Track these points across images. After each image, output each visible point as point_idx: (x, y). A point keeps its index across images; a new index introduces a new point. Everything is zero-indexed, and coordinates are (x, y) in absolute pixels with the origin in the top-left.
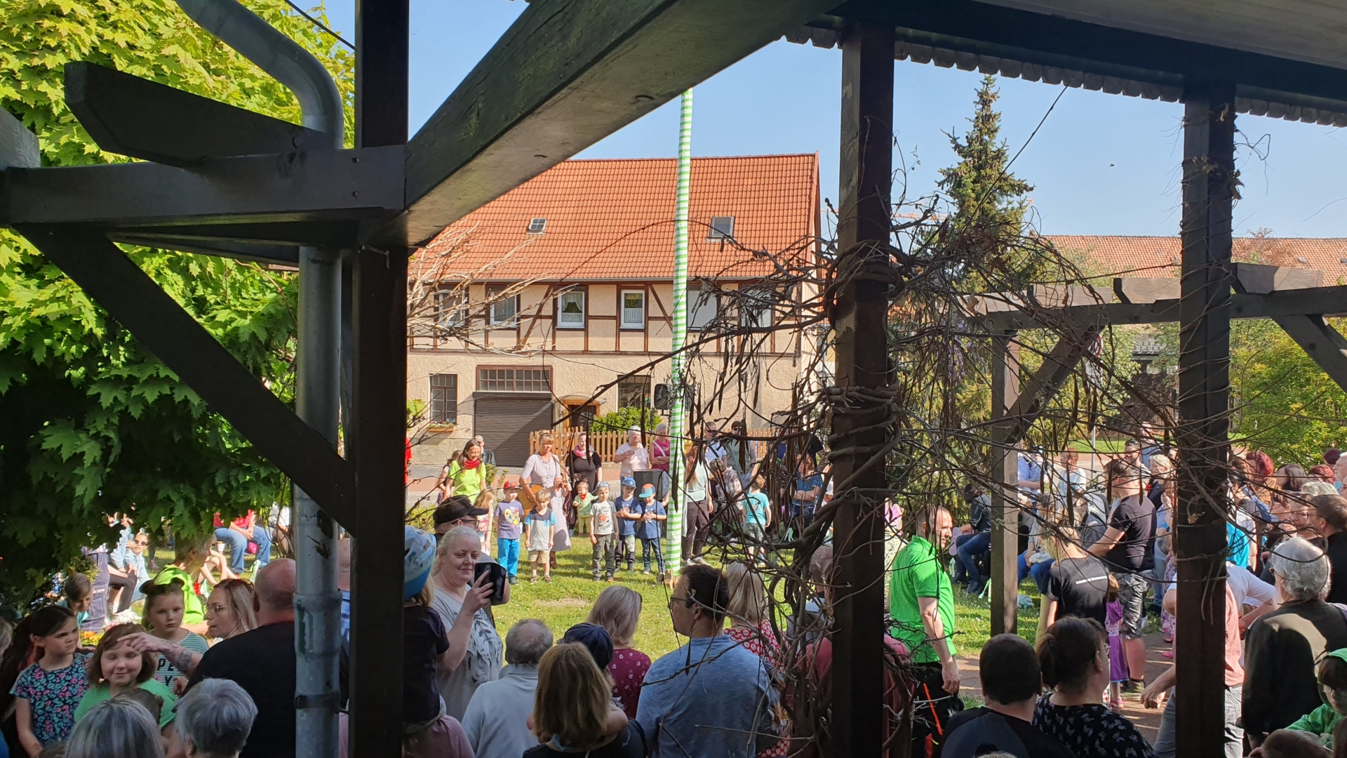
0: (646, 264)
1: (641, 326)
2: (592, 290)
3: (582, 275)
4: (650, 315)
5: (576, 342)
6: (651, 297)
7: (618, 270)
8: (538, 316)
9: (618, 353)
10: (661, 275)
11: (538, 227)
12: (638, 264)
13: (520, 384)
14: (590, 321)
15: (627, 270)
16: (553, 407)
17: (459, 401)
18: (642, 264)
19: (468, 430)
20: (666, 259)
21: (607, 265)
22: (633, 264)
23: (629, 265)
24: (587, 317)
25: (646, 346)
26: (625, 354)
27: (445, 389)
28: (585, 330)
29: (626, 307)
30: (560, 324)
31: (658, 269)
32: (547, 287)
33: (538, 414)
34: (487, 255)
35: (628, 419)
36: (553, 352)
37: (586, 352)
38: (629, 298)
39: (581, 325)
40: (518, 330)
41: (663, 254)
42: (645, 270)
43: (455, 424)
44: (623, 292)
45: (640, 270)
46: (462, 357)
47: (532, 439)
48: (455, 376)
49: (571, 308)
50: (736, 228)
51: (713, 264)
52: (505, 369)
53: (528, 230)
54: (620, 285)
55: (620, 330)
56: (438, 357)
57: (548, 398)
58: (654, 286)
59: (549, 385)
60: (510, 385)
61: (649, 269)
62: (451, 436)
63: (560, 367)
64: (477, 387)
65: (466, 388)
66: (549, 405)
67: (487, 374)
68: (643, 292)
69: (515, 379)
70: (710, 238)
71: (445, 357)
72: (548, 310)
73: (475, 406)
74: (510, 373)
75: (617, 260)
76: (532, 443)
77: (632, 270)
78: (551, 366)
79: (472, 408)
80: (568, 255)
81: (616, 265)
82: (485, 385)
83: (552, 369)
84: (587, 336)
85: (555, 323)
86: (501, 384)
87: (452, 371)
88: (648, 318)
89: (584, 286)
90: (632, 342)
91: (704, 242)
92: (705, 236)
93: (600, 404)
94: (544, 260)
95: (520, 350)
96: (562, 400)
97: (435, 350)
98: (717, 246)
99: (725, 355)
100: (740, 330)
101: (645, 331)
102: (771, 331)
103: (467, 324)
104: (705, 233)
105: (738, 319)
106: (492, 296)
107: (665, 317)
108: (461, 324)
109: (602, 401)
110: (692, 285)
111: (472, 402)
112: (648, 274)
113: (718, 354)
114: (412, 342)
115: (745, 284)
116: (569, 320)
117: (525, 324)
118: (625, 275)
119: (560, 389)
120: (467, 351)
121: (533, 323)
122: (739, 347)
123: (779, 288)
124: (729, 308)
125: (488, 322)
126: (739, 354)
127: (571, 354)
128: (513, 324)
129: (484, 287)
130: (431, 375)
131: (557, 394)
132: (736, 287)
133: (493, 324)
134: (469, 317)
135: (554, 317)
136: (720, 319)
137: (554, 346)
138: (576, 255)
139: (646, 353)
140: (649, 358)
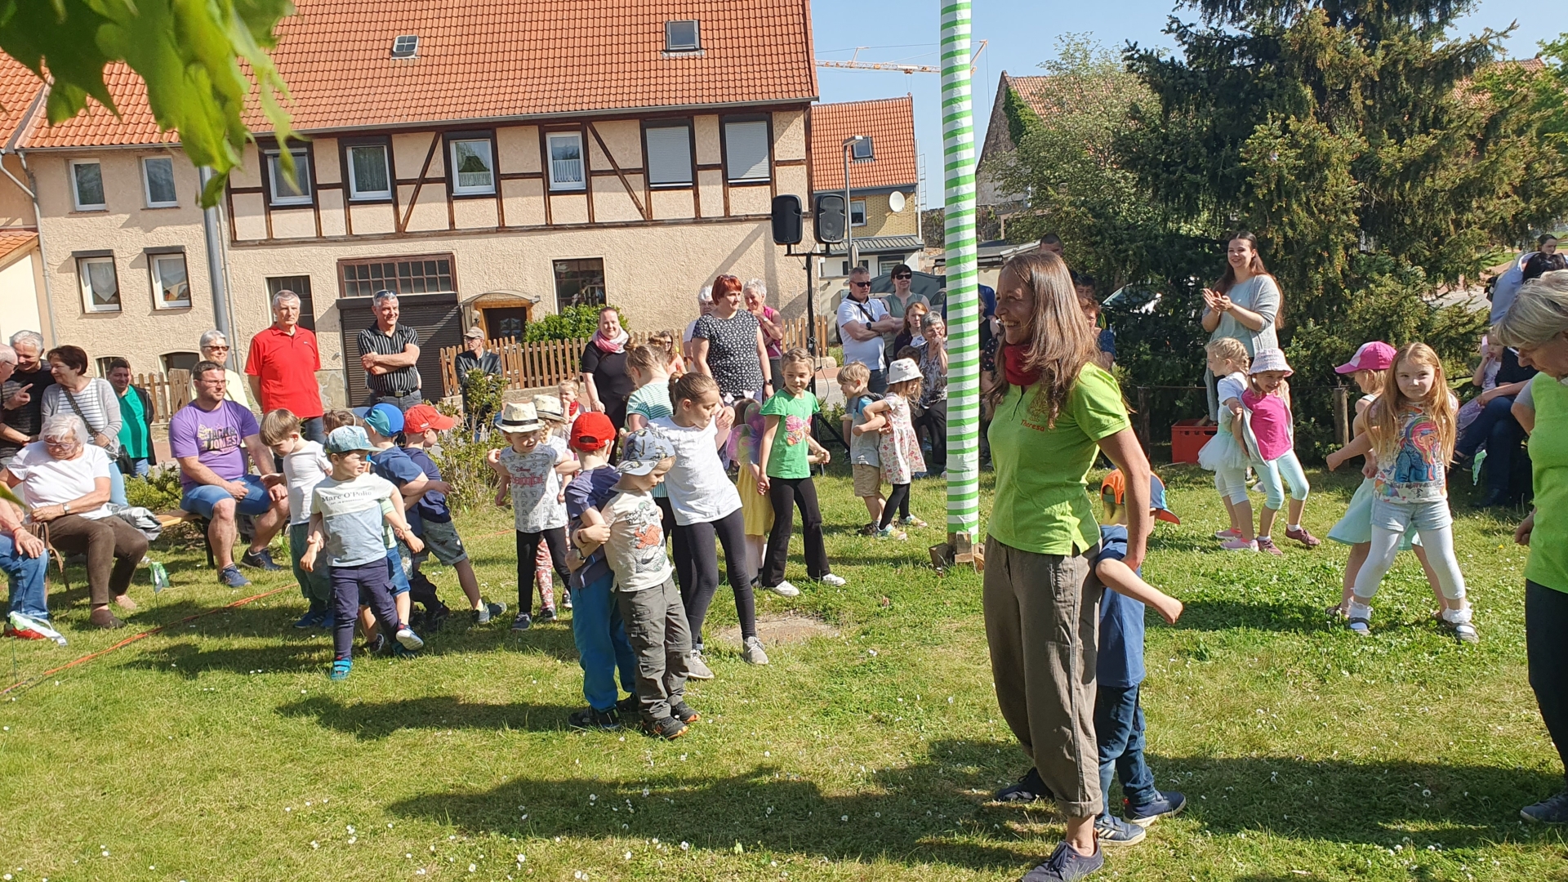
0: (580, 93)
1: (581, 185)
2: (502, 136)
4: (593, 169)
5: (482, 213)
6: (593, 142)
7: (540, 103)
8: (423, 180)
9: (550, 227)
10: (605, 107)
11: (406, 49)
13: (406, 284)
14: (504, 183)
15: (553, 102)
16: (460, 314)
17: (316, 315)
18: (573, 93)
19: (336, 356)
24: (499, 177)
25: (591, 213)
26: (561, 228)
28: (497, 195)
29: (554, 159)
30: (458, 190)
31: (599, 99)
32: (433, 134)
33: (440, 325)
34: (334, 93)
36: (452, 231)
37: (502, 229)
38: (559, 145)
39: (490, 189)
40: (395, 202)
42: (580, 101)
44: (549, 136)
45: (572, 100)
46: (315, 249)
48: (307, 277)
49: (472, 165)
50: (704, 35)
51: (679, 87)
52: (382, 262)
54: (545, 125)
55: (549, 193)
56: (278, 251)
57: (453, 301)
59: (451, 282)
61: (586, 99)
63: (464, 253)
64: (342, 293)
65: (326, 294)
66: (454, 311)
67: (351, 271)
68: (578, 135)
69: (398, 277)
70: (667, 51)
71: (287, 250)
72: (437, 169)
73: (342, 320)
74: (390, 267)
78: (451, 254)
79: (338, 324)
80: (458, 86)
82: (354, 289)
83: (453, 258)
85: (450, 190)
87: (300, 271)
88: (590, 174)
89: (486, 130)
90: (570, 209)
92: (660, 48)
93: (531, 304)
94: (423, 95)
95: (401, 233)
96: (474, 303)
97: (271, 242)
98: (679, 62)
99: (709, 221)
100: (727, 183)
101: (588, 191)
102: (771, 182)
103: (315, 197)
104: (659, 44)
105: (723, 167)
106: (350, 153)
107: (615, 171)
108: (308, 200)
109: (534, 300)
110: (650, 119)
111: (337, 316)
112: (585, 107)
113: (698, 220)
114: (233, 233)
115: (729, 115)
116: (471, 182)
117: (405, 192)
118: (551, 109)
119: (469, 286)
120: (321, 239)
121: (417, 191)
122: (727, 208)
123: (777, 118)
124: (708, 152)
125: (347, 194)
126: (728, 219)
127: (480, 233)
128: (385, 194)
129: (336, 140)
130: (269, 279)
131: (465, 293)
132: (714, 120)
133: (356, 195)
134: (316, 187)
135: (448, 180)
136: (696, 168)
137: (452, 223)
138: (471, 85)
139: (592, 225)
140: (597, 233)
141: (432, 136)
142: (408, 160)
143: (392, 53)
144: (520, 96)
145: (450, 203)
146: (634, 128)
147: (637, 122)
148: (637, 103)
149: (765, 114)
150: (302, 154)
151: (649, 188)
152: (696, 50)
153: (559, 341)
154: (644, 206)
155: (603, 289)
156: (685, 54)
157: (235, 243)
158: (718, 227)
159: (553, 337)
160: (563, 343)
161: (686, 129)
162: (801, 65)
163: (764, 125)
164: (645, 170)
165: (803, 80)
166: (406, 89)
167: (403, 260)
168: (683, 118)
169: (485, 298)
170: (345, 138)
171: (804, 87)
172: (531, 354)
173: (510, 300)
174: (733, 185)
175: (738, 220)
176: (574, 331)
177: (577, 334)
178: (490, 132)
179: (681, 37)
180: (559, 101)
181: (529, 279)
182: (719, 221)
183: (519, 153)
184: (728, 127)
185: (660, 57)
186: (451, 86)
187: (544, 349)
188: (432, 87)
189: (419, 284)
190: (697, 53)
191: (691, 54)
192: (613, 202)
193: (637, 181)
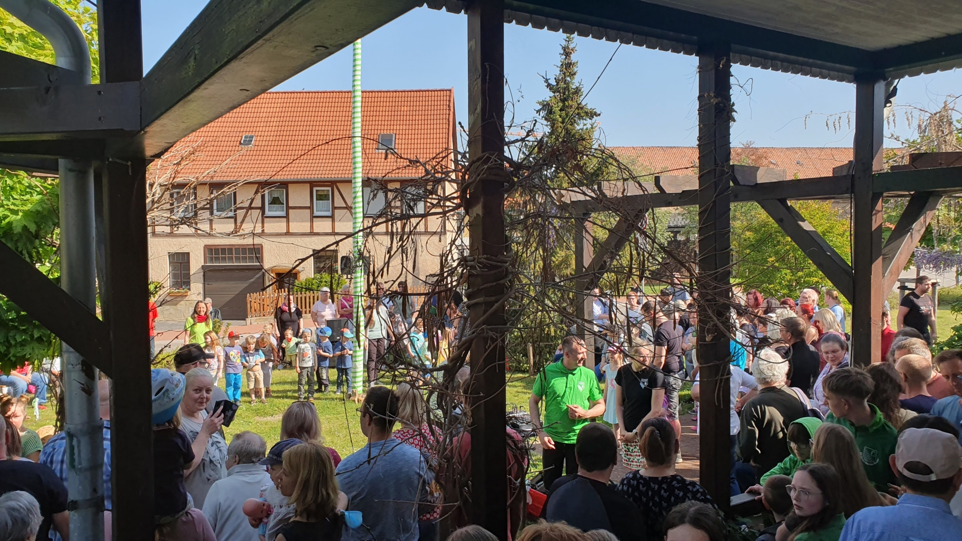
0: (332, 168)
1: (329, 214)
2: (291, 188)
3: (282, 177)
4: (336, 206)
5: (281, 226)
6: (336, 193)
7: (310, 173)
8: (250, 208)
9: (312, 234)
10: (343, 176)
11: (248, 141)
12: (325, 168)
13: (238, 259)
14: (290, 211)
15: (317, 172)
16: (264, 275)
17: (192, 272)
18: (328, 168)
19: (200, 293)
20: (346, 164)
21: (302, 169)
22: (322, 168)
23: (318, 169)
24: (288, 208)
25: (333, 228)
26: (318, 234)
27: (181, 263)
28: (287, 217)
29: (317, 200)
30: (267, 213)
31: (341, 172)
32: (256, 186)
33: (253, 280)
35: (321, 282)
36: (263, 234)
38: (319, 193)
39: (283, 213)
40: (235, 218)
41: (343, 161)
42: (331, 172)
43: (189, 289)
44: (315, 189)
45: (327, 172)
46: (193, 240)
47: (249, 299)
48: (188, 254)
49: (275, 201)
50: (397, 142)
51: (381, 168)
52: (226, 247)
53: (240, 143)
54: (312, 184)
55: (313, 217)
56: (175, 240)
57: (261, 268)
58: (338, 184)
59: (260, 259)
60: (231, 259)
61: (334, 172)
62: (187, 298)
63: (268, 245)
64: (205, 262)
65: (197, 263)
66: (261, 273)
68: (330, 189)
69: (234, 255)
70: (378, 149)
71: (180, 239)
72: (257, 203)
73: (204, 276)
74: (230, 250)
75: (310, 165)
76: (248, 302)
77: (320, 172)
78: (261, 245)
79: (202, 278)
80: (271, 162)
81: (308, 169)
82: (211, 260)
83: (262, 247)
84: (288, 222)
85: (263, 213)
86: (224, 259)
87: (185, 250)
88: (334, 208)
90: (323, 226)
91: (374, 152)
93: (300, 273)
94: (253, 166)
96: (272, 270)
97: (172, 235)
98: (383, 155)
101: (332, 217)
103: (197, 214)
104: (374, 145)
105: (401, 208)
107: (347, 207)
108: (191, 215)
109: (301, 269)
110: (367, 184)
111: (202, 273)
112: (333, 176)
113: (387, 233)
114: (154, 230)
115: (405, 183)
116: (274, 210)
117: (241, 213)
118: (316, 176)
119: (269, 262)
120: (197, 234)
121: (247, 213)
122: (402, 228)
124: (394, 200)
125: (212, 213)
127: (276, 235)
128: (231, 214)
129: (208, 187)
130: (169, 253)
131: (267, 265)
132: (398, 184)
133: (216, 214)
134: (197, 209)
135: (262, 208)
137: (263, 230)
138: (278, 161)
139: (333, 233)
140: (336, 237)
151: (364, 216)
152: (392, 149)
156: (386, 151)
157: (154, 235)
166: (245, 162)
167: (237, 247)
168: (382, 184)
169: (277, 268)
170: (213, 185)
173: (288, 269)
175: (407, 234)
178: (285, 186)
179: (385, 142)
182: (397, 234)
186: (268, 162)
188: (258, 162)
189: (244, 259)
191: (389, 151)
192: (345, 223)
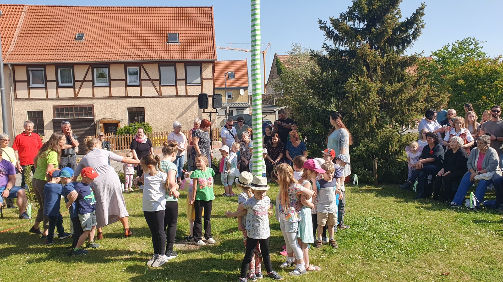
0: (139, 54)
1: (138, 84)
4: (142, 78)
5: (105, 92)
6: (142, 70)
7: (125, 57)
8: (84, 80)
9: (127, 97)
10: (147, 59)
11: (80, 37)
14: (112, 82)
15: (129, 57)
16: (95, 125)
17: (45, 124)
22: (132, 54)
24: (110, 80)
25: (141, 93)
26: (131, 97)
27: (37, 118)
28: (109, 86)
29: (129, 75)
30: (96, 84)
31: (145, 57)
34: (54, 51)
36: (93, 98)
37: (111, 97)
38: (131, 71)
39: (107, 84)
40: (74, 87)
42: (138, 57)
43: (44, 135)
44: (128, 68)
46: (45, 102)
48: (42, 112)
49: (101, 76)
50: (180, 38)
52: (69, 107)
54: (126, 64)
55: (127, 86)
56: (32, 102)
57: (93, 120)
58: (143, 65)
59: (92, 114)
60: (72, 115)
61: (141, 56)
63: (97, 105)
64: (54, 116)
65: (48, 118)
66: (93, 124)
67: (58, 110)
68: (138, 68)
69: (74, 112)
70: (168, 43)
71: (35, 102)
72: (89, 77)
73: (54, 126)
79: (52, 127)
80: (98, 50)
81: (123, 55)
82: (58, 115)
83: (93, 106)
85: (93, 84)
87: (40, 109)
88: (141, 80)
89: (107, 65)
90: (133, 91)
92: (166, 41)
93: (120, 122)
94: (85, 53)
95: (76, 98)
96: (100, 121)
97: (29, 99)
98: (172, 46)
99: (180, 97)
100: (187, 85)
101: (140, 86)
102: (201, 85)
103: (46, 85)
104: (166, 40)
105: (186, 79)
106: (59, 71)
107: (150, 80)
108: (43, 85)
109: (120, 120)
110: (162, 64)
111: (52, 124)
112: (140, 59)
113: (177, 96)
114: (16, 95)
115: (188, 64)
116: (101, 82)
117: (78, 84)
118: (129, 59)
119: (99, 115)
120: (47, 99)
121: (82, 84)
122: (187, 93)
123: (204, 65)
124: (181, 74)
125: (57, 84)
126: (187, 96)
127: (103, 98)
128: (71, 85)
129: (54, 66)
130: (28, 111)
131: (97, 118)
132: (183, 64)
133: (61, 84)
134: (47, 81)
135: (93, 81)
136: (176, 80)
137: (94, 95)
138: (102, 50)
139: (141, 97)
140: (143, 99)
141: (88, 66)
142: (79, 74)
143: (75, 38)
144: (119, 55)
145: (93, 88)
146: (156, 66)
147: (157, 65)
148: (158, 58)
149: (200, 64)
150: (42, 70)
151: (161, 85)
152: (177, 42)
153: (128, 135)
154: (159, 91)
155: (144, 118)
156: (174, 44)
157: (16, 99)
158: (183, 99)
159: (126, 133)
160: (129, 135)
161: (174, 67)
162: (211, 49)
163: (199, 67)
164: (160, 80)
165: (212, 54)
166: (80, 50)
167: (76, 106)
168: (173, 64)
169: (104, 120)
170: (58, 66)
171: (212, 56)
172: (119, 139)
173: (112, 121)
174: (188, 86)
175: (190, 96)
176: (134, 131)
177: (135, 132)
178: (108, 66)
179: (173, 38)
180: (131, 57)
181: (119, 114)
182: (184, 97)
183: (117, 73)
184: (187, 67)
185: (165, 44)
186: (95, 50)
187: (123, 137)
188: (88, 50)
189: (82, 115)
190: (178, 43)
191: (176, 44)
192: (149, 90)
193: (157, 83)
